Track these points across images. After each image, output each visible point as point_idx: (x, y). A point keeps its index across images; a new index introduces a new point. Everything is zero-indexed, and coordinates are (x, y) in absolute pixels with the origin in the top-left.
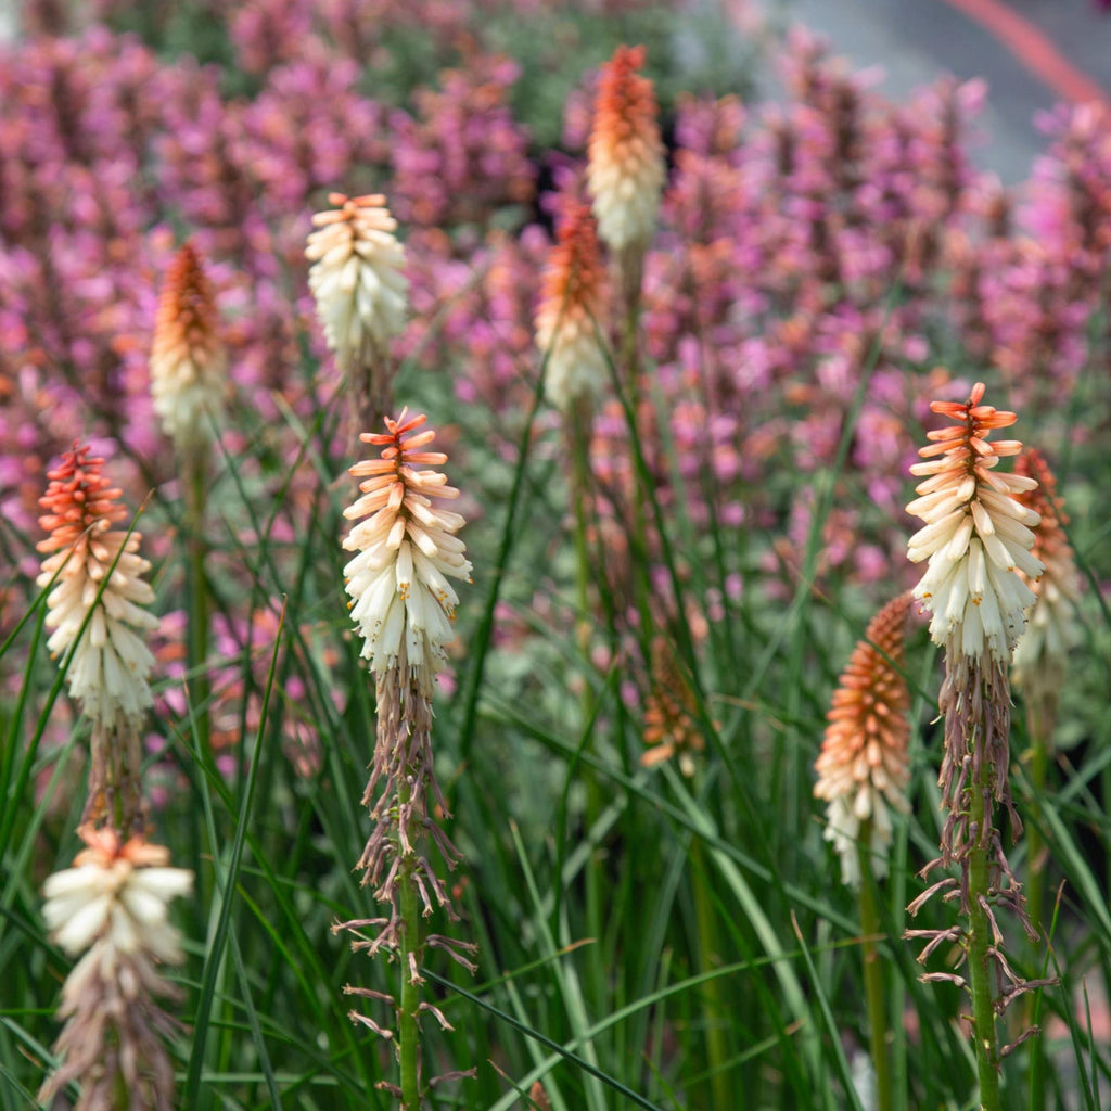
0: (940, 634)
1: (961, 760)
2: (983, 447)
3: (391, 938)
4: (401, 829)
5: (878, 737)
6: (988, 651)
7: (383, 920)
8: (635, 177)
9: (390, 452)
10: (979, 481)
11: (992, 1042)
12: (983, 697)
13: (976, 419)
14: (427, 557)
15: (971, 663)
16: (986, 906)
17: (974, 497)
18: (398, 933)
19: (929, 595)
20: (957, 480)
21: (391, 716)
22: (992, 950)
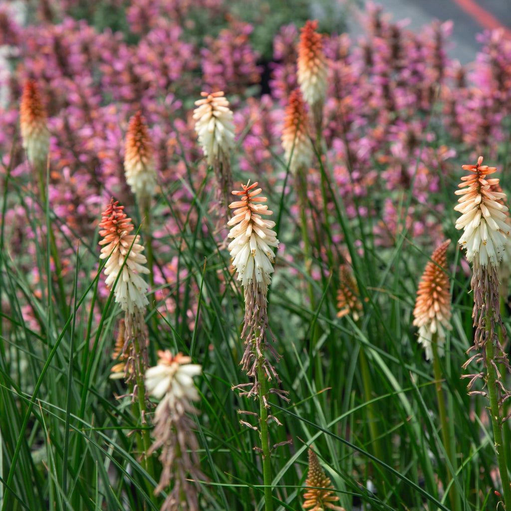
0: (470, 257)
1: (481, 306)
2: (484, 182)
3: (255, 390)
4: (257, 347)
5: (438, 300)
6: (490, 263)
7: (252, 384)
8: (317, 75)
9: (245, 198)
10: (483, 195)
11: (498, 417)
12: (489, 281)
13: (480, 171)
14: (262, 239)
15: (483, 268)
16: (493, 364)
17: (481, 202)
18: (258, 388)
19: (465, 242)
20: (474, 196)
21: (251, 303)
22: (497, 381)
